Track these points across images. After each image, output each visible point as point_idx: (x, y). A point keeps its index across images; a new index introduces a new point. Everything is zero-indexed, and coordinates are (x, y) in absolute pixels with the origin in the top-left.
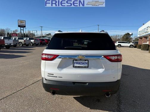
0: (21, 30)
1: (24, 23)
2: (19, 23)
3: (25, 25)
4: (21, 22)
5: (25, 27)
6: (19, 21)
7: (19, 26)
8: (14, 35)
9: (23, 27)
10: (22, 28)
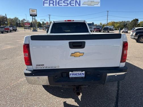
0: (33, 19)
1: (35, 12)
2: (31, 12)
3: (36, 14)
4: (33, 11)
5: (36, 15)
6: (31, 10)
7: (31, 15)
8: (26, 24)
9: (35, 16)
10: (34, 18)
